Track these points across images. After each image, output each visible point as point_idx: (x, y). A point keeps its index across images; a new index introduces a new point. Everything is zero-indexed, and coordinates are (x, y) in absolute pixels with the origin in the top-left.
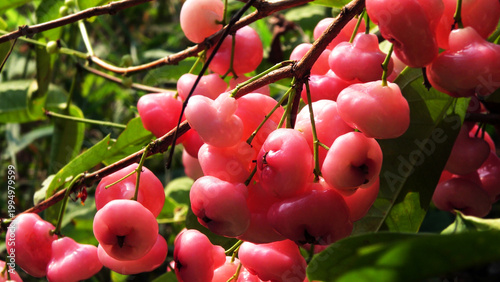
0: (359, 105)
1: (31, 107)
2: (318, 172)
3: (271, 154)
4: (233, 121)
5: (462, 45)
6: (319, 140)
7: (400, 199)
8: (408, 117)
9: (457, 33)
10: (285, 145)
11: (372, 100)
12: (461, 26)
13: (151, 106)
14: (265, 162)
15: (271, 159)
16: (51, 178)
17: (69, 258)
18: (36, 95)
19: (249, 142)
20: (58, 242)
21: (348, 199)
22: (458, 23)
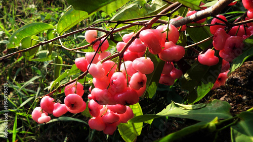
0: (139, 65)
1: (48, 58)
2: (128, 84)
3: (114, 80)
4: (102, 71)
5: (169, 47)
6: (128, 74)
7: (150, 84)
8: (153, 67)
9: (167, 43)
10: (118, 78)
11: (143, 63)
12: (168, 41)
13: (79, 62)
14: (112, 83)
15: (114, 82)
16: (53, 82)
17: (59, 109)
18: (49, 54)
19: (107, 76)
20: (55, 104)
21: (137, 91)
22: (167, 40)
